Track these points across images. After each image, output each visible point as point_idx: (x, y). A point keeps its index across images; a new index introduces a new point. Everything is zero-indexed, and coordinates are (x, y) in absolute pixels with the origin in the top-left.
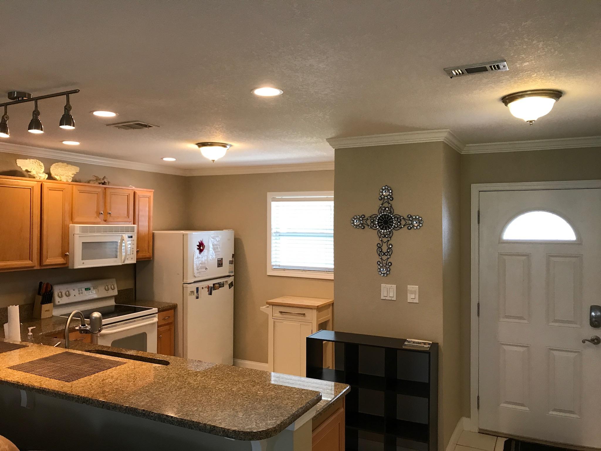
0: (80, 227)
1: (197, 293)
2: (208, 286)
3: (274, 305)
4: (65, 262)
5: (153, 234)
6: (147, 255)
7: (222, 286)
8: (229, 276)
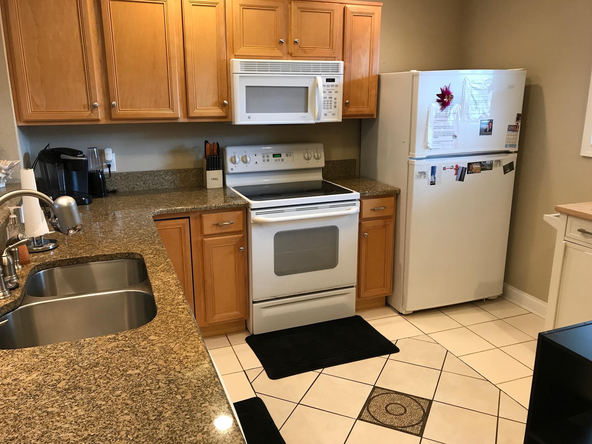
0: (241, 62)
1: (432, 175)
2: (457, 166)
3: (569, 214)
4: (224, 114)
5: (379, 77)
6: (365, 110)
7: (488, 168)
8: (507, 152)
